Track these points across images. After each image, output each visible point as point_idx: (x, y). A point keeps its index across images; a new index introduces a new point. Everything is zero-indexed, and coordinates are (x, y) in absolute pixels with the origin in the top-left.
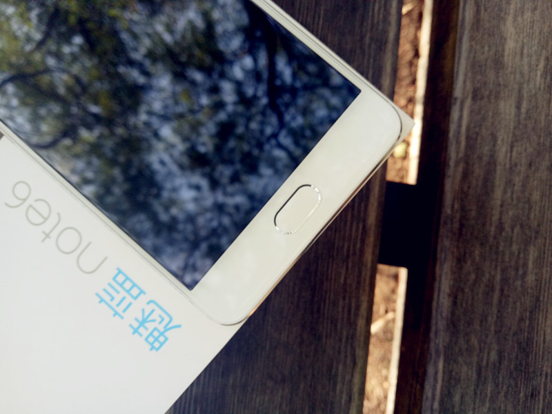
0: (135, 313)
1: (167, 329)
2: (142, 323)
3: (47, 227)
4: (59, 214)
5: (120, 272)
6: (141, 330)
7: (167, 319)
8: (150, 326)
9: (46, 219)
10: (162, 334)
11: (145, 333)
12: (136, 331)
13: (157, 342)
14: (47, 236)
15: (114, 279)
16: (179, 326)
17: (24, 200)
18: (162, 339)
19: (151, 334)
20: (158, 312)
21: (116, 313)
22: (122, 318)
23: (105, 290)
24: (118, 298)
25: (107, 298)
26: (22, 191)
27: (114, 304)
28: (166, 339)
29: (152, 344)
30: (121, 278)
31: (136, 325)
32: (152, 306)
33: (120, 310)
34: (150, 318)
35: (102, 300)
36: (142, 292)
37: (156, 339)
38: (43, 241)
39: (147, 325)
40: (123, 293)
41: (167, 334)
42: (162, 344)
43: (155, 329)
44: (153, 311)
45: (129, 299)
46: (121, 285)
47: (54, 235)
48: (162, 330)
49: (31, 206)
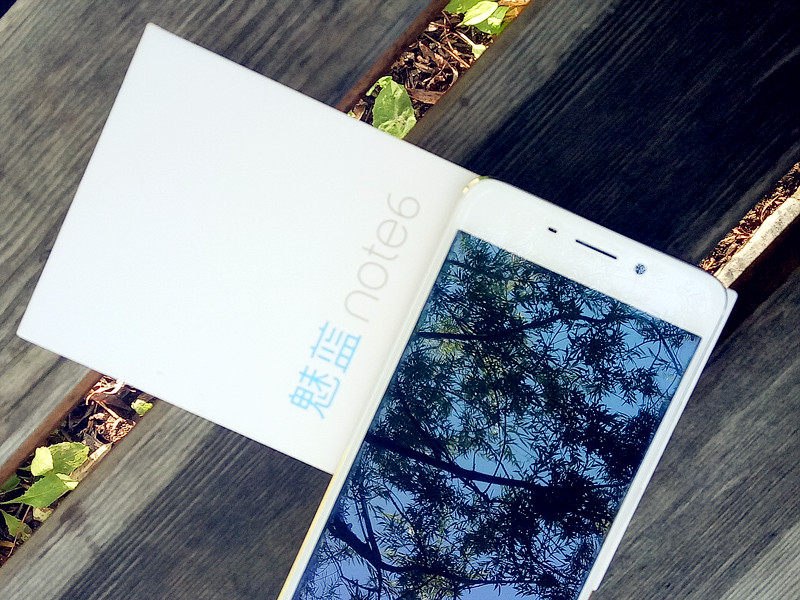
0: (321, 368)
1: (316, 405)
2: (314, 379)
3: (380, 248)
4: (396, 256)
5: (358, 340)
6: (306, 380)
7: (325, 402)
8: (313, 388)
9: (387, 244)
10: (309, 402)
11: (304, 385)
12: (304, 374)
13: (300, 399)
14: (371, 251)
15: (349, 336)
16: (322, 416)
17: (400, 214)
18: (304, 403)
19: (305, 391)
20: (330, 391)
21: (314, 349)
22: (312, 356)
23: (334, 330)
24: (331, 346)
25: (327, 335)
26: (408, 208)
27: (323, 343)
28: (306, 408)
29: (296, 395)
30: (351, 343)
31: (310, 373)
32: (334, 384)
33: (320, 351)
34: (321, 386)
35: (323, 330)
36: (345, 368)
37: (302, 398)
38: (365, 248)
39: (314, 384)
40: (337, 350)
41: (311, 407)
42: (299, 405)
43: (312, 394)
44: (329, 386)
45: (333, 357)
46: (345, 345)
47: (374, 258)
48: (314, 400)
49: (396, 223)
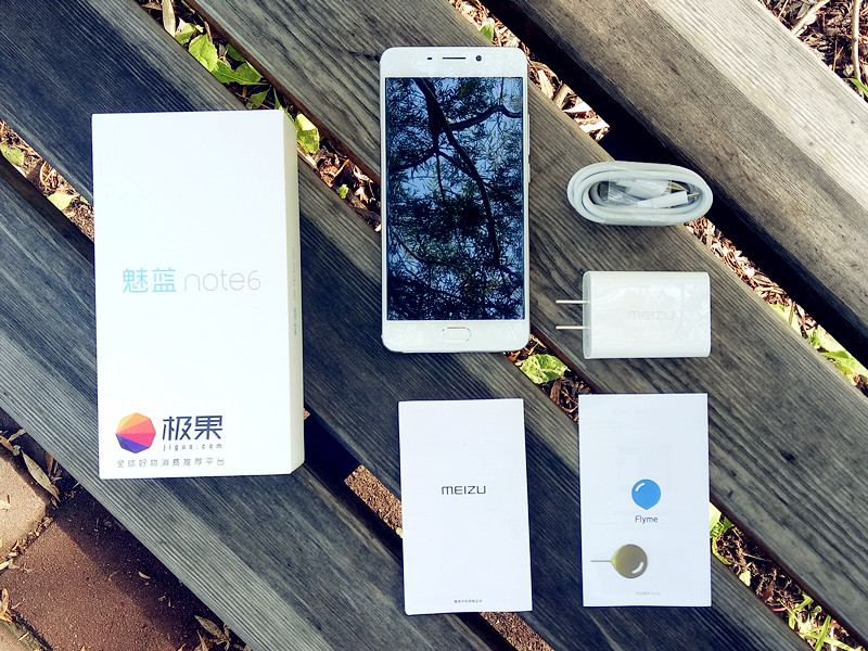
0: (150, 279)
1: (129, 285)
2: (142, 277)
3: (227, 279)
5: (174, 290)
6: (139, 274)
8: (137, 279)
9: (230, 281)
10: (128, 281)
11: (136, 274)
12: (142, 271)
13: (128, 275)
14: (223, 275)
15: (173, 285)
16: (124, 291)
17: (249, 281)
18: (126, 278)
19: (133, 276)
20: (139, 289)
21: (158, 270)
22: (153, 271)
23: (172, 276)
24: (164, 278)
25: (168, 273)
26: (254, 284)
27: (163, 273)
28: (124, 280)
29: (129, 272)
30: (170, 288)
31: (144, 274)
32: (144, 289)
33: (158, 273)
34: (140, 283)
35: (170, 270)
36: (155, 291)
37: (129, 276)
38: (223, 271)
39: (139, 278)
40: (163, 282)
41: (126, 283)
42: (124, 276)
43: (133, 280)
44: (142, 287)
45: (158, 282)
46: (167, 285)
47: (220, 278)
48: (131, 283)
49: (243, 281)
